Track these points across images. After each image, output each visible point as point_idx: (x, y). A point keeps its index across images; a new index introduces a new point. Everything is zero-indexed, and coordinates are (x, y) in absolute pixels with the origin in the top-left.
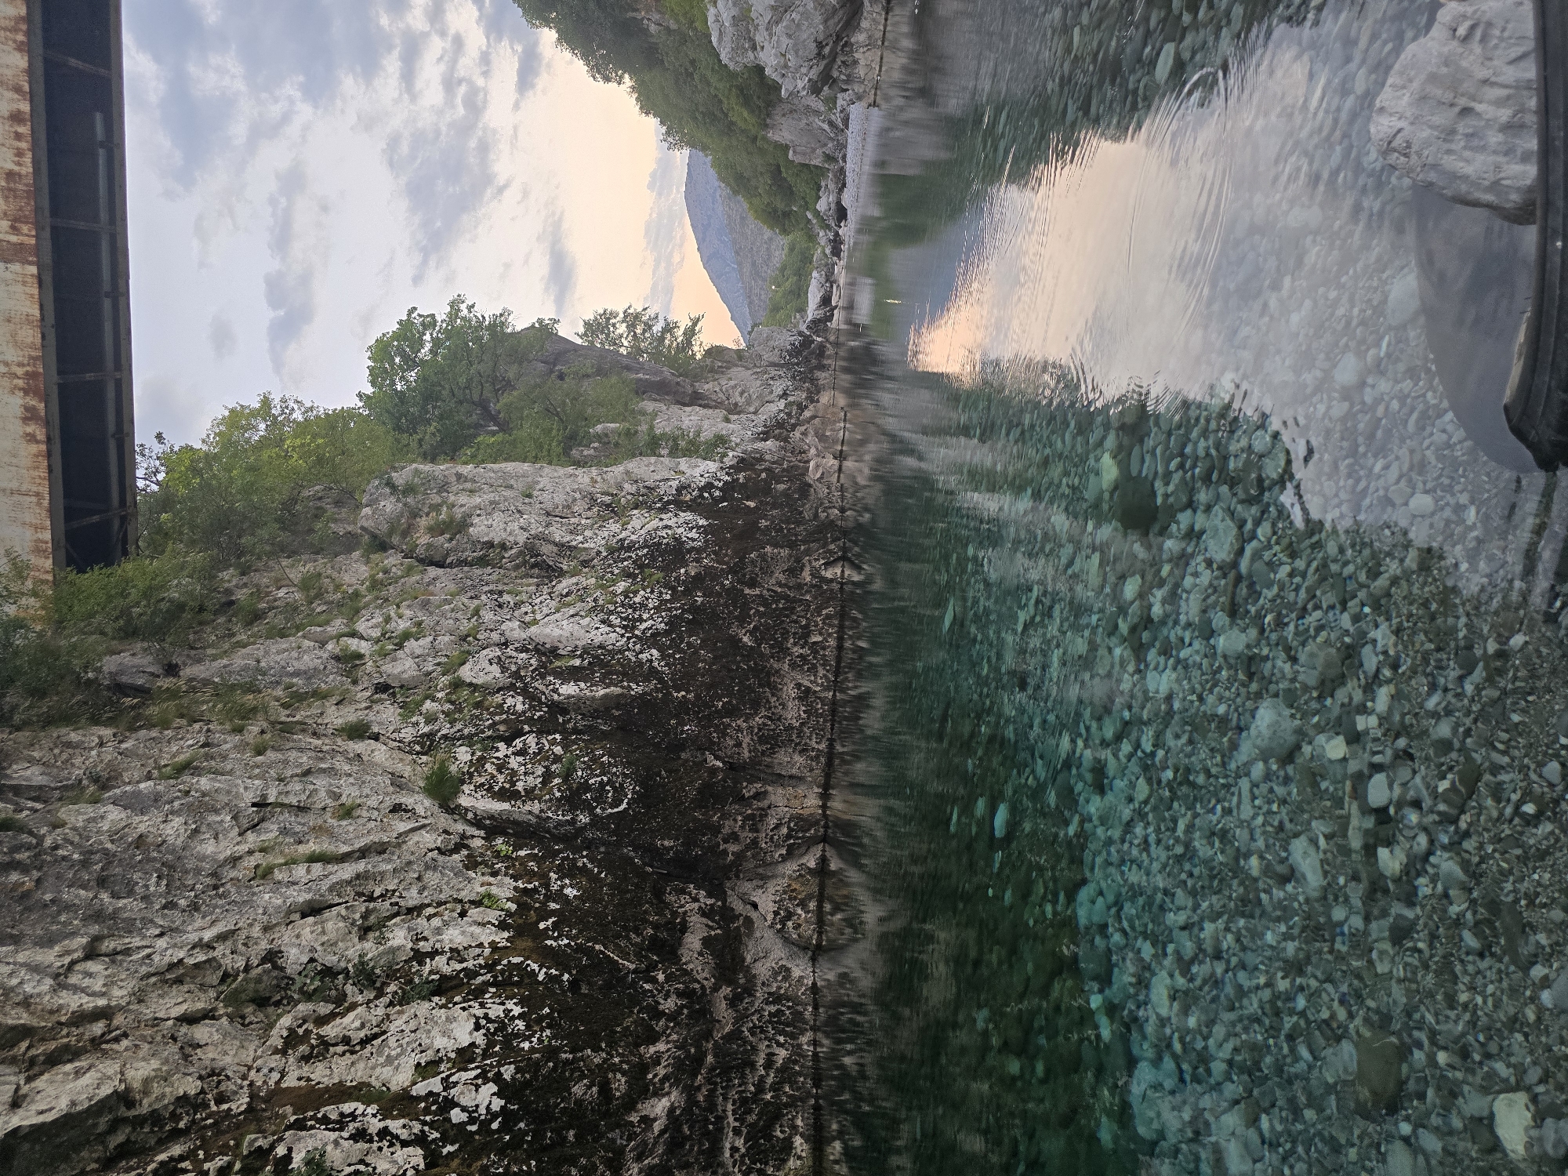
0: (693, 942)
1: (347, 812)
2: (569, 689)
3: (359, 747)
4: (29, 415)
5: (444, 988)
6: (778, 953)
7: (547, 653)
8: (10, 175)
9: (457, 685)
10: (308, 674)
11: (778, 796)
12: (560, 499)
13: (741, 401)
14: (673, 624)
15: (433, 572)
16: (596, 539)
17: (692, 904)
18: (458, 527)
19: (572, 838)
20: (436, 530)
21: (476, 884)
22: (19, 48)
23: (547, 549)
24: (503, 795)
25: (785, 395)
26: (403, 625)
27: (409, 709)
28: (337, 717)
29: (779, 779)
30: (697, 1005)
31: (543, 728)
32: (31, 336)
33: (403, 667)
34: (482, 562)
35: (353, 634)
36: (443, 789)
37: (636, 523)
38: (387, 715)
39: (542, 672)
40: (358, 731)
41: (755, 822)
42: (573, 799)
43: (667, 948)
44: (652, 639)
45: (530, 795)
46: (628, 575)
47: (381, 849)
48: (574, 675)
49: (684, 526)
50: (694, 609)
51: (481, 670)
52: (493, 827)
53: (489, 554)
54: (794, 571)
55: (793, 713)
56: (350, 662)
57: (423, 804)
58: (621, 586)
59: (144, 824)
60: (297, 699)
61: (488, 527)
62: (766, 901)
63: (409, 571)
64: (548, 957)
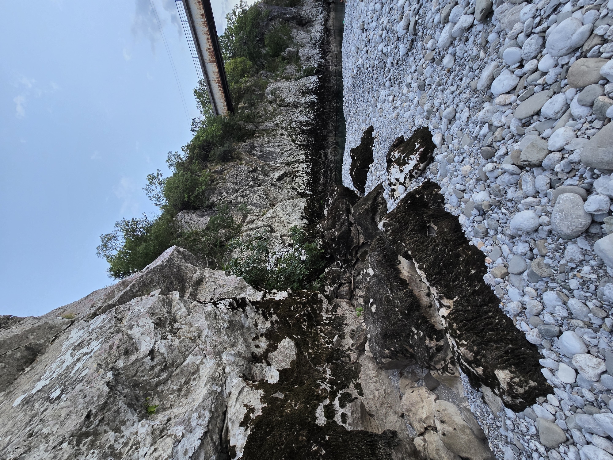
0: (322, 156)
1: (286, 145)
2: (305, 128)
3: (283, 137)
4: (219, 87)
5: (302, 162)
6: (331, 156)
7: (301, 122)
8: (209, 49)
9: (291, 127)
10: (273, 127)
11: (330, 138)
12: (295, 91)
13: (311, 17)
14: (315, 116)
15: (282, 108)
16: (302, 101)
17: (322, 152)
18: (283, 100)
19: (308, 146)
20: (280, 101)
21: (301, 152)
22: (206, 26)
23: (296, 103)
24: (300, 142)
25: (322, 13)
26: (282, 119)
27: (286, 131)
28: (279, 133)
29: (330, 137)
30: (324, 162)
31: (303, 133)
32: (217, 74)
33: (284, 125)
34: (288, 106)
36: (294, 141)
37: (307, 98)
38: (284, 132)
39: (301, 125)
40: (282, 135)
41: (328, 143)
42: (308, 142)
43: (320, 157)
44: (313, 119)
45: (303, 142)
46: (308, 107)
47: (291, 149)
48: (305, 126)
49: (313, 98)
50: (318, 114)
51: (294, 125)
52: (300, 145)
53: (288, 105)
54: (330, 106)
55: (331, 128)
56: (277, 124)
57: (292, 143)
58: (307, 110)
59: (270, 149)
60: (273, 130)
61: (288, 100)
62: (329, 151)
63: (278, 108)
64: (310, 159)
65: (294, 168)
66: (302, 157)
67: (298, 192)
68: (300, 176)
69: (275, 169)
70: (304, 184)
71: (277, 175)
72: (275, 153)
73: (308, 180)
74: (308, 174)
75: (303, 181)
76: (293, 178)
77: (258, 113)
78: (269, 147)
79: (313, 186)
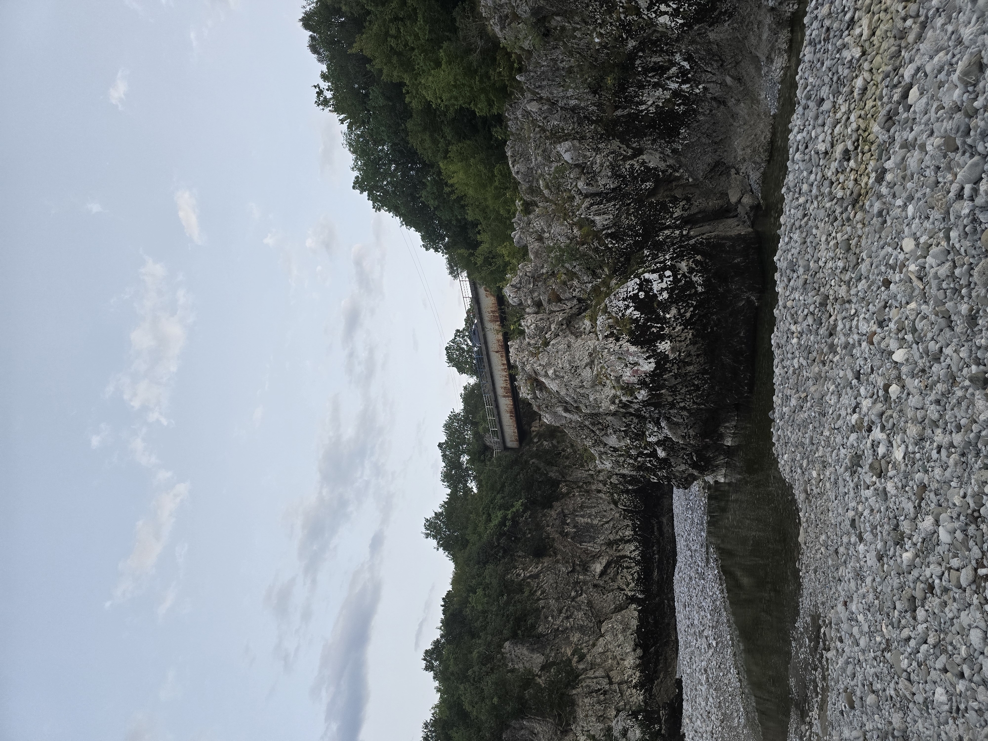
0: (656, 528)
1: (605, 512)
3: (600, 495)
5: (629, 541)
6: (667, 528)
7: (624, 477)
9: (611, 482)
10: (586, 478)
17: (654, 522)
19: (637, 513)
21: (626, 523)
24: (625, 506)
27: (604, 486)
28: (594, 487)
29: (665, 498)
30: (658, 541)
31: (628, 494)
33: (601, 478)
35: (590, 470)
36: (616, 503)
38: (600, 486)
39: (625, 482)
40: (599, 491)
42: (635, 507)
43: (653, 532)
45: (629, 506)
47: (612, 518)
51: (615, 480)
52: (624, 510)
56: (591, 475)
57: (614, 507)
59: (586, 520)
60: (585, 483)
62: (665, 521)
64: (639, 535)
65: (619, 551)
66: (628, 533)
67: (627, 595)
68: (627, 568)
69: (595, 557)
70: (633, 579)
71: (598, 568)
72: (592, 526)
73: (638, 573)
74: (638, 563)
75: (632, 575)
76: (618, 569)
77: (564, 450)
78: (583, 516)
79: (644, 584)
